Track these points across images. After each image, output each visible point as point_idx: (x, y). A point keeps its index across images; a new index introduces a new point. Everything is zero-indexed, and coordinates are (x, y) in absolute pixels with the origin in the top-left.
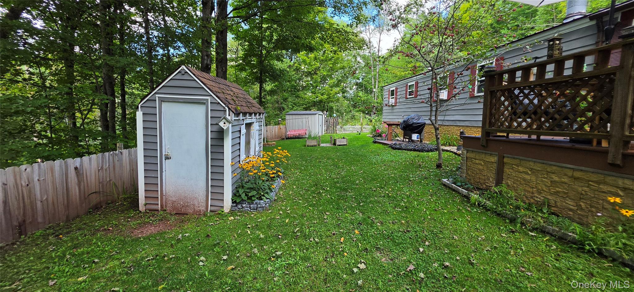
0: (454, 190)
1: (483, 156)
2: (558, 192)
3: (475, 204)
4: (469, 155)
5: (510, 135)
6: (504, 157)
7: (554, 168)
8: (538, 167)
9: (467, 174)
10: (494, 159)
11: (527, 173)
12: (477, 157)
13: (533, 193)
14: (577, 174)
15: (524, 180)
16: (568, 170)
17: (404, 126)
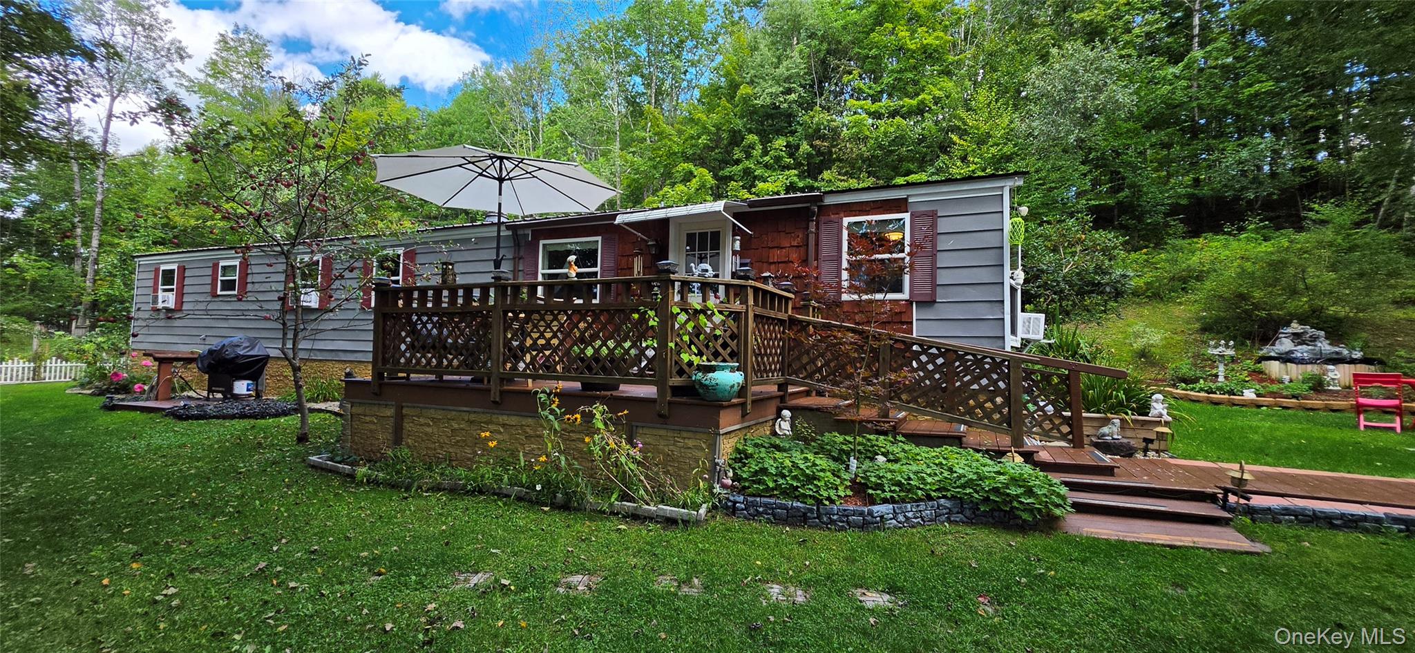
0: (330, 471)
1: (376, 408)
2: (458, 441)
3: (362, 481)
4: (355, 410)
5: (412, 375)
6: (402, 407)
7: (454, 413)
8: (439, 415)
9: (353, 442)
10: (390, 412)
11: (429, 425)
12: (368, 412)
13: (435, 450)
14: (472, 417)
15: (426, 434)
16: (463, 414)
17: (210, 363)
